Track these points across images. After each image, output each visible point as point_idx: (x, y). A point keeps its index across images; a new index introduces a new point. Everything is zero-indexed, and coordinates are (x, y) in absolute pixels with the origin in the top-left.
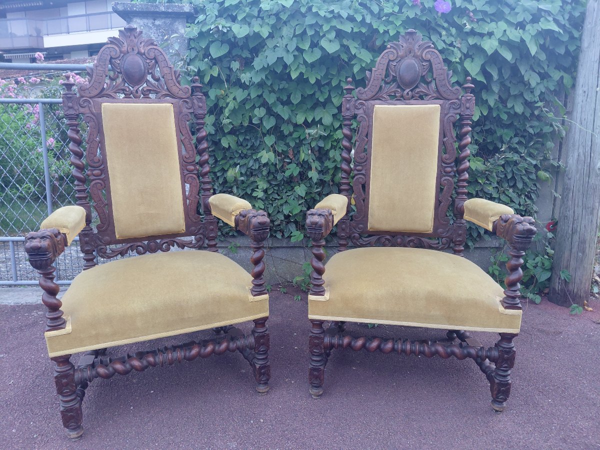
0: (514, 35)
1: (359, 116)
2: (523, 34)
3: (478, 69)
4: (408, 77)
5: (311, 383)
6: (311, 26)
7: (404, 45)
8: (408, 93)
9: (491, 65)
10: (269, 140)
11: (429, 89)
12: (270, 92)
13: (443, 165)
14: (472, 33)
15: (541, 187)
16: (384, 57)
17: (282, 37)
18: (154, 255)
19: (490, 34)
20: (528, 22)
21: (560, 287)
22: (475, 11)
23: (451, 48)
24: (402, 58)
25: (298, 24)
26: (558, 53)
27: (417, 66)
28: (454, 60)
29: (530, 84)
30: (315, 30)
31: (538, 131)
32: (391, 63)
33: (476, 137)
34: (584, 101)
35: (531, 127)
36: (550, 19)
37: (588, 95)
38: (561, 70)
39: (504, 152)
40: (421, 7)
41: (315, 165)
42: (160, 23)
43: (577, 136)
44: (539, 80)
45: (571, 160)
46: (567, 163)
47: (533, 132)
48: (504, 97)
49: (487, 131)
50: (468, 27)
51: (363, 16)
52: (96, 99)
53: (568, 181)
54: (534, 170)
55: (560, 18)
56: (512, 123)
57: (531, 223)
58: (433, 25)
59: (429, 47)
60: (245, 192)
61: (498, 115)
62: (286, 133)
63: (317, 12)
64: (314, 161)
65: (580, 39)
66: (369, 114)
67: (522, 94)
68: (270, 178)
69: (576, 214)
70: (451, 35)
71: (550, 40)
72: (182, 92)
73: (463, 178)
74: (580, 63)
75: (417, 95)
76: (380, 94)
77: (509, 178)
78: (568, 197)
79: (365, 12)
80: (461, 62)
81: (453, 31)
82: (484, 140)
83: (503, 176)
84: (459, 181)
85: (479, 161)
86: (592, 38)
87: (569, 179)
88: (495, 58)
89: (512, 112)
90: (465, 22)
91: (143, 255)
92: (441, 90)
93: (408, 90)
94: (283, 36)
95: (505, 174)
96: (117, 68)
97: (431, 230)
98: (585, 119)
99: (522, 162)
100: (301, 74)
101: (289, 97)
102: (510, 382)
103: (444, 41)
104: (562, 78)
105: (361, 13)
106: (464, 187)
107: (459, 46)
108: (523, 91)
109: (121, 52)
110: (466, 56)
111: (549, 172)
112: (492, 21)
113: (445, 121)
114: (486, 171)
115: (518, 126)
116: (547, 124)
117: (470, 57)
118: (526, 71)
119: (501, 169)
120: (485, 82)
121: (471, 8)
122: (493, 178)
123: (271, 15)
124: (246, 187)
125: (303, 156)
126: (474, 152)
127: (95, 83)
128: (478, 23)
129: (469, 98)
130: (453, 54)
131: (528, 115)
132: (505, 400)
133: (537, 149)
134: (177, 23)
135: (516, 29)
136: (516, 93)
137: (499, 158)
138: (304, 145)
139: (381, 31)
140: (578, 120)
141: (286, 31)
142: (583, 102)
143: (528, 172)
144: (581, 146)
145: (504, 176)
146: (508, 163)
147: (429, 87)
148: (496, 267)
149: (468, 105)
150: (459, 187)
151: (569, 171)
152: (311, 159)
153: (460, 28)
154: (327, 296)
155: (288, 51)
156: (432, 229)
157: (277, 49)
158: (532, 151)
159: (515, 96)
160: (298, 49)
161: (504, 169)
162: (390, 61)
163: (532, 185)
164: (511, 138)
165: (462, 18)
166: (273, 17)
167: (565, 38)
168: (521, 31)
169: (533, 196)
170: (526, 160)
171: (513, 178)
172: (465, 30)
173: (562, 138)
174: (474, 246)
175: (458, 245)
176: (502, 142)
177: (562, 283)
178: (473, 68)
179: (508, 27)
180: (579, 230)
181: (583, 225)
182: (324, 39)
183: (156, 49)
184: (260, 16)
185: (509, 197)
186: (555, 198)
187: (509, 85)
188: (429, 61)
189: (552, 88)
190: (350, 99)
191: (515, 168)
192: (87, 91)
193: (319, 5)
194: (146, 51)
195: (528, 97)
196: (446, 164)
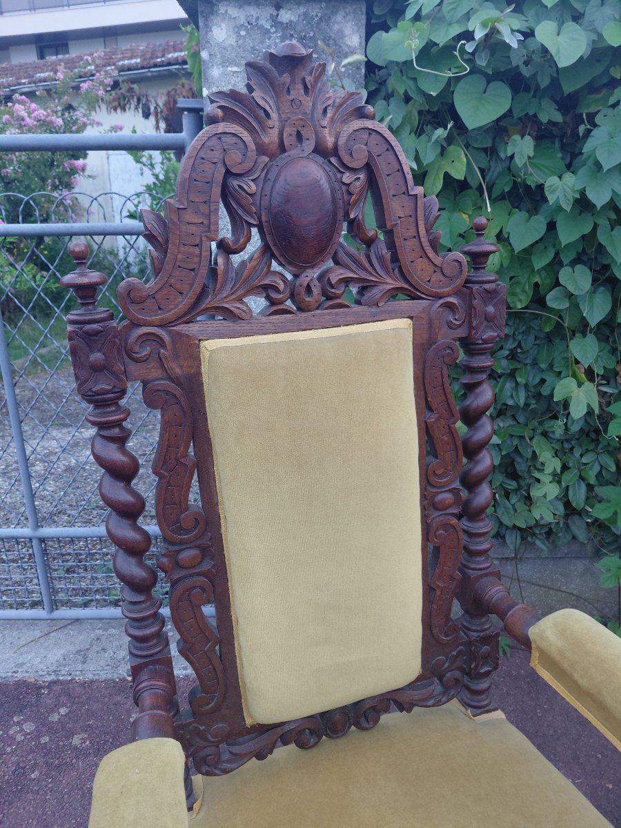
10: (584, 350)
18: (341, 742)
42: (293, 18)
52: (181, 328)
72: (442, 278)
91: (314, 750)
96: (249, 213)
109: (261, 149)
127: (177, 273)
134: (339, 18)
183: (371, 131)
192: (149, 302)
194: (342, 141)
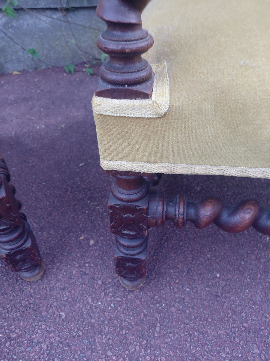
154: (161, 96)
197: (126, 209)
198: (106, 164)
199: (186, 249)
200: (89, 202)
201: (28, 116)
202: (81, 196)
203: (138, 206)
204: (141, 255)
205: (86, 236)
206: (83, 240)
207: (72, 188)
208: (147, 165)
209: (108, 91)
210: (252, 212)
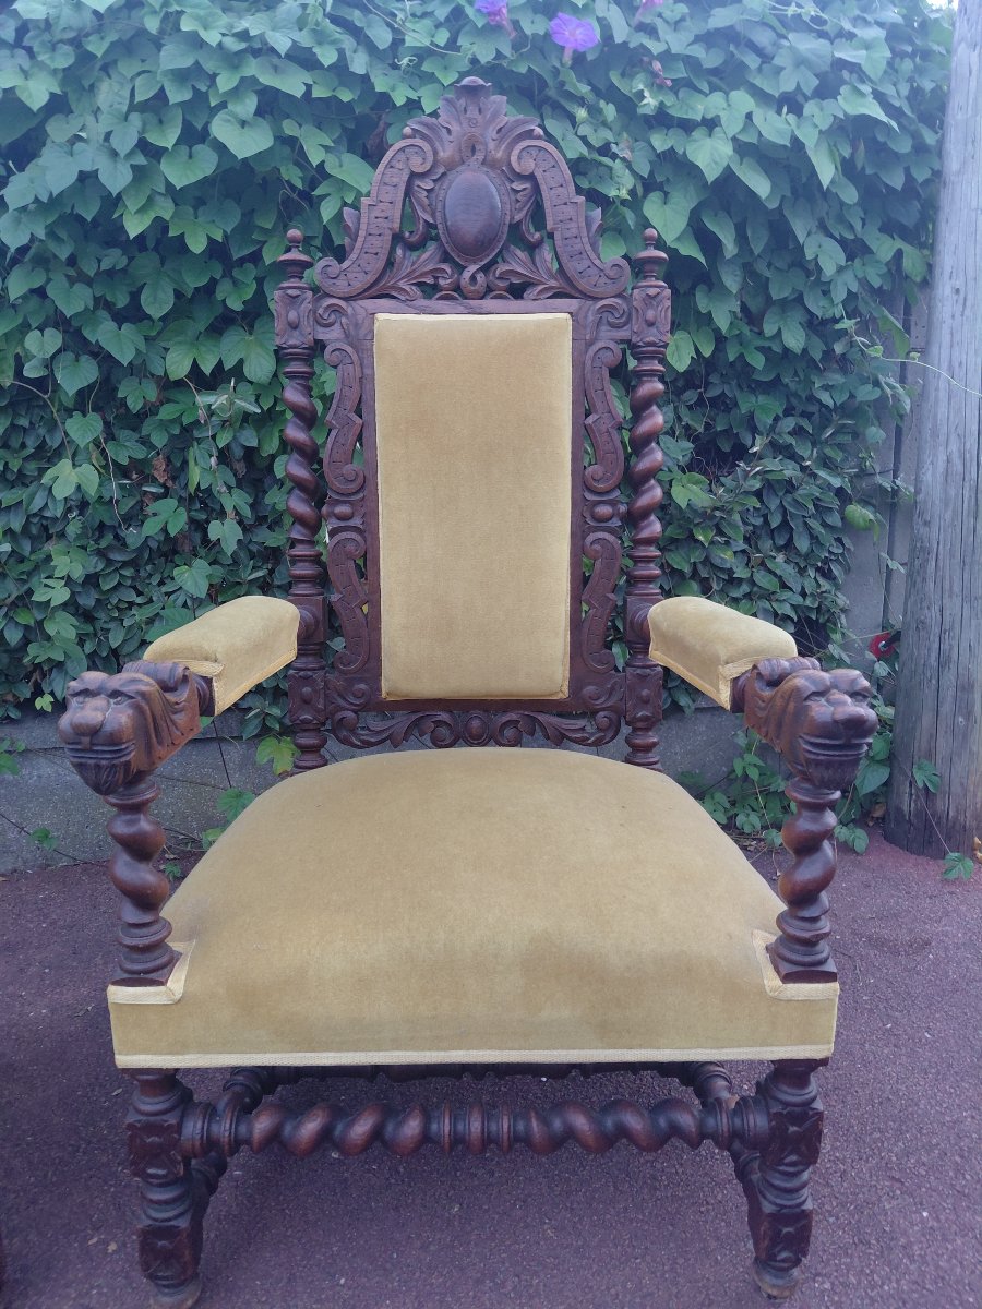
0: (775, 127)
1: (328, 350)
2: (798, 127)
3: (681, 223)
4: (469, 225)
5: (152, 1277)
6: (181, 76)
7: (455, 128)
8: (473, 278)
9: (716, 215)
10: (83, 429)
11: (534, 264)
12: (72, 281)
13: (589, 496)
14: (662, 120)
15: (854, 546)
16: (393, 163)
17: (97, 112)
19: (711, 124)
20: (808, 93)
21: (913, 805)
22: (667, 57)
23: (606, 160)
24: (451, 166)
25: (144, 72)
26: (887, 186)
27: (494, 190)
28: (612, 193)
29: (820, 270)
30: (194, 87)
31: (845, 397)
32: (418, 182)
33: (686, 419)
34: (957, 315)
35: (826, 388)
36: (866, 89)
37: (965, 299)
38: (895, 236)
39: (759, 457)
40: (514, 34)
41: (236, 500)
43: (942, 410)
44: (841, 258)
45: (930, 473)
46: (917, 482)
47: (831, 404)
48: (754, 306)
49: (714, 402)
50: (650, 102)
51: (341, 52)
53: (923, 530)
54: (835, 503)
55: (889, 90)
56: (778, 379)
57: (857, 695)
58: (552, 92)
59: (529, 134)
60: (26, 587)
61: (741, 356)
62: (135, 405)
63: (196, 33)
64: (230, 488)
65: (939, 151)
66: (361, 342)
67: (799, 300)
68: (103, 544)
69: (947, 613)
70: (604, 124)
71: (866, 152)
73: (645, 534)
74: (942, 216)
75: (501, 284)
76: (388, 281)
77: (774, 525)
78: (925, 572)
79: (348, 42)
80: (635, 202)
81: (610, 111)
82: (708, 426)
83: (759, 521)
84: (637, 543)
85: (696, 483)
86: (970, 147)
87: (927, 523)
88: (725, 193)
89: (777, 348)
90: (641, 87)
92: (572, 267)
93: (473, 268)
94: (99, 108)
95: (765, 517)
97: (563, 692)
98: (961, 364)
99: (807, 483)
100: (161, 225)
101: (135, 297)
102: (809, 1206)
103: (584, 139)
104: (899, 253)
105: (334, 42)
106: (649, 560)
107: (627, 154)
108: (802, 289)
110: (649, 185)
111: (874, 506)
112: (714, 88)
113: (588, 363)
114: (716, 509)
115: (793, 386)
116: (864, 381)
117: (660, 187)
118: (808, 234)
119: (754, 502)
120: (703, 260)
121: (656, 48)
122: (734, 526)
123: (61, 41)
124: (30, 574)
125: (196, 476)
126: (683, 461)
128: (676, 93)
129: (652, 291)
130: (611, 178)
131: (817, 355)
132: (797, 1262)
133: (840, 446)
135: (779, 112)
136: (785, 294)
137: (746, 474)
138: (199, 441)
139: (399, 101)
140: (945, 365)
141: (110, 94)
142: (953, 316)
143: (821, 509)
144: (953, 437)
145: (762, 519)
146: (770, 485)
147: (537, 258)
148: (751, 758)
149: (650, 314)
150: (637, 560)
151: (925, 501)
152: (220, 483)
153: (627, 105)
154: (177, 982)
155: (115, 154)
156: (566, 689)
157: (79, 146)
158: (829, 451)
159: (784, 305)
160: (143, 145)
161: (762, 502)
162: (413, 175)
163: (833, 542)
164: (776, 419)
165: (632, 76)
166: (67, 49)
167: (904, 146)
168: (792, 118)
169: (836, 570)
170: (815, 476)
171: (785, 524)
172: (641, 111)
173: (901, 416)
174: (693, 708)
175: (641, 729)
176: (754, 430)
177: (918, 797)
178: (668, 219)
179: (757, 105)
180: (954, 656)
181: (964, 645)
182: (221, 115)
184: (26, 42)
185: (775, 574)
186: (889, 572)
187: (767, 273)
188: (531, 177)
189: (876, 282)
190: (297, 292)
191: (789, 498)
193: (202, 13)
195: (817, 306)
196: (600, 494)
197: (151, 1128)
198: (123, 1060)
199: (295, 1241)
200: (120, 1169)
201: (10, 989)
202: (105, 1159)
203: (166, 1121)
204: (180, 1220)
205: (102, 1237)
206: (95, 1245)
207: (90, 1143)
208: (169, 1057)
209: (124, 980)
210: (319, 1120)
